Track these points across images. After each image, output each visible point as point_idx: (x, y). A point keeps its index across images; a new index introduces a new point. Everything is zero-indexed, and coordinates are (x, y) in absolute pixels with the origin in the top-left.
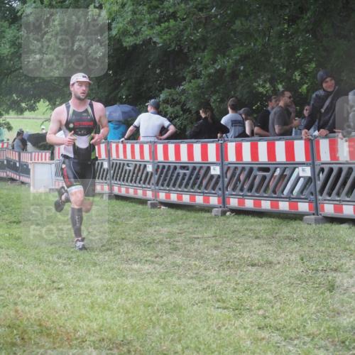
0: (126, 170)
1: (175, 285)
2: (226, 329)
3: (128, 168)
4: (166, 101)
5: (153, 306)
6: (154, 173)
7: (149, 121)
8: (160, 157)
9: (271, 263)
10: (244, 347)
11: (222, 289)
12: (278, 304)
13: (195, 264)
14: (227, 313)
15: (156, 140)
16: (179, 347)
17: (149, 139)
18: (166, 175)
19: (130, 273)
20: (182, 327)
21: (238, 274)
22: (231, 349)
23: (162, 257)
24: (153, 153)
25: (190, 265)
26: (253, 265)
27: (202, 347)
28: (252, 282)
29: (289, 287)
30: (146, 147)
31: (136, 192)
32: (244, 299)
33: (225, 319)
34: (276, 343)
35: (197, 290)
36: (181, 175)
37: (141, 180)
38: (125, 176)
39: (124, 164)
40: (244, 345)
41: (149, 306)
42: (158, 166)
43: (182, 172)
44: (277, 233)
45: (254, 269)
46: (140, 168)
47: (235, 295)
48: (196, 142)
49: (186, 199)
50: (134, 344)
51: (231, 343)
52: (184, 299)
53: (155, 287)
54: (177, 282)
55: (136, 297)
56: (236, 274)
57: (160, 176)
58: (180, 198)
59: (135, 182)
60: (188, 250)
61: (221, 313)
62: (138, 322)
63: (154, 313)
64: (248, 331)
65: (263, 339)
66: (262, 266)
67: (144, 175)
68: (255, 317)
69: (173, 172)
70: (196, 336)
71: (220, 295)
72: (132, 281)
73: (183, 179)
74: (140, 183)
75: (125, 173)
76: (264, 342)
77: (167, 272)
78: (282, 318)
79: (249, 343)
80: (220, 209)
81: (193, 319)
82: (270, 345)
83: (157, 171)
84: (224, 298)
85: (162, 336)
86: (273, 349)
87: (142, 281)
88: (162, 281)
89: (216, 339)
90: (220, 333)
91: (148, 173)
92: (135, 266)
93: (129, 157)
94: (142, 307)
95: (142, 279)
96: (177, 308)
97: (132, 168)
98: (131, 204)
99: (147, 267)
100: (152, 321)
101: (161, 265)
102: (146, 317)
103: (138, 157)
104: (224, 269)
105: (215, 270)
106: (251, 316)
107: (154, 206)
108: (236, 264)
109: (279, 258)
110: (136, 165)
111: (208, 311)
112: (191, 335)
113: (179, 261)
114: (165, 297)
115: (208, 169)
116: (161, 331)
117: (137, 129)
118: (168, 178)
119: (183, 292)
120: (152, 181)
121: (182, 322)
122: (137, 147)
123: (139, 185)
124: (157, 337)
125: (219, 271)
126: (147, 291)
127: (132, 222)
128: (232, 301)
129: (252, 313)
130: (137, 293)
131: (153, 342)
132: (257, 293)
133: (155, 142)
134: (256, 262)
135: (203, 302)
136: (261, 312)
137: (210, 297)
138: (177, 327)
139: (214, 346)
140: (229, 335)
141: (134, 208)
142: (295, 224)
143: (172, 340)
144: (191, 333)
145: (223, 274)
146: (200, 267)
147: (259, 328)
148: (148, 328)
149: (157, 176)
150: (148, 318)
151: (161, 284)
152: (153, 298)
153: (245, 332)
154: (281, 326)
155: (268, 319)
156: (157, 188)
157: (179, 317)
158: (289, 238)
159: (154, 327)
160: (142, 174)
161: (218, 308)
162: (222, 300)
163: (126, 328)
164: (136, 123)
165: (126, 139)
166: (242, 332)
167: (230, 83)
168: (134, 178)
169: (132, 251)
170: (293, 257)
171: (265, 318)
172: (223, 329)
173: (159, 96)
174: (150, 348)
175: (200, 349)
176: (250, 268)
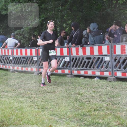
0: (2, 59)
1: (20, 100)
2: (39, 116)
3: (3, 58)
4: (17, 34)
5: (12, 108)
6: (13, 60)
7: (11, 41)
8: (15, 54)
9: (55, 92)
10: (45, 122)
11: (37, 101)
12: (57, 106)
13: (28, 93)
14: (39, 110)
15: (13, 48)
16: (22, 123)
17: (11, 48)
18: (17, 61)
19: (4, 96)
20: (23, 116)
21: (43, 96)
22: (40, 123)
23: (16, 90)
24: (13, 53)
25: (26, 93)
26: (49, 93)
27: (30, 122)
28: (48, 99)
29: (61, 100)
30: (10, 51)
31: (6, 67)
32: (45, 105)
33: (38, 112)
34: (57, 120)
35: (28, 102)
36: (23, 61)
37: (8, 62)
38: (2, 61)
39: (2, 57)
40: (45, 121)
41: (11, 108)
42: (14, 57)
43: (23, 59)
44: (57, 81)
45: (49, 94)
46: (8, 58)
47: (42, 103)
48: (28, 49)
49: (24, 69)
50: (5, 122)
51: (40, 121)
52: (23, 105)
53: (13, 101)
54: (21, 99)
55: (6, 105)
56: (42, 96)
57: (15, 61)
58: (22, 69)
59: (6, 63)
60: (25, 88)
61: (37, 110)
62: (7, 114)
63: (12, 111)
64: (47, 116)
65: (52, 119)
66: (52, 93)
67: (9, 61)
68: (49, 111)
69: (20, 59)
70: (28, 119)
71: (37, 104)
72: (4, 99)
73: (23, 62)
74: (7, 63)
75: (2, 60)
76: (52, 120)
77: (17, 96)
78: (59, 111)
79: (47, 120)
80: (37, 73)
81: (27, 112)
82: (55, 121)
83: (14, 59)
84: (38, 104)
85: (15, 119)
86: (55, 122)
87: (8, 99)
88: (15, 99)
89: (35, 119)
90: (36, 117)
91: (10, 60)
92: (6, 94)
93: (4, 54)
94: (8, 109)
95: (8, 98)
96: (21, 109)
97: (4, 58)
98: (4, 71)
99: (10, 94)
100: (12, 114)
101: (15, 93)
102: (9, 112)
103: (7, 54)
104: (38, 94)
105: (35, 95)
106: (48, 111)
107: (13, 72)
108: (43, 92)
109: (58, 90)
110: (6, 57)
111: (32, 109)
112: (26, 118)
113: (22, 92)
114: (16, 105)
115: (33, 58)
116: (15, 117)
117: (7, 44)
118: (18, 62)
119: (23, 103)
120: (12, 63)
121: (23, 113)
122: (6, 50)
123: (7, 64)
124: (13, 119)
125: (36, 95)
126: (10, 103)
127: (4, 78)
128: (41, 106)
129: (48, 110)
130: (6, 103)
131: (12, 121)
132: (50, 103)
133: (13, 49)
134: (50, 91)
135: (31, 106)
136: (51, 109)
137: (33, 104)
138: (21, 115)
139: (34, 122)
140: (40, 118)
141: (5, 73)
142: (64, 78)
143: (19, 120)
144: (26, 117)
145: (38, 96)
146: (29, 94)
147: (51, 115)
148: (10, 116)
149: (14, 61)
150: (10, 112)
151: (15, 100)
152: (12, 105)
153: (46, 117)
154: (58, 114)
155: (54, 112)
156: (14, 65)
157: (22, 112)
158: (61, 83)
159: (12, 116)
160: (8, 60)
161: (36, 108)
162: (37, 105)
163: (2, 116)
164: (6, 42)
165: (2, 48)
166: (44, 117)
167: (41, 28)
168: (5, 62)
169: (5, 88)
170: (63, 90)
171: (53, 111)
172: (38, 116)
173: (15, 32)
174: (11, 123)
175: (29, 123)
176: (47, 94)
